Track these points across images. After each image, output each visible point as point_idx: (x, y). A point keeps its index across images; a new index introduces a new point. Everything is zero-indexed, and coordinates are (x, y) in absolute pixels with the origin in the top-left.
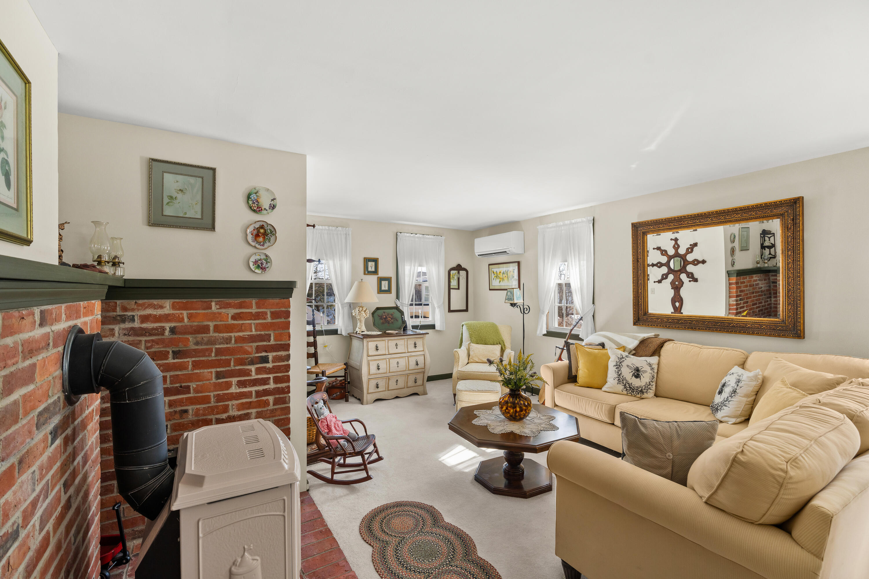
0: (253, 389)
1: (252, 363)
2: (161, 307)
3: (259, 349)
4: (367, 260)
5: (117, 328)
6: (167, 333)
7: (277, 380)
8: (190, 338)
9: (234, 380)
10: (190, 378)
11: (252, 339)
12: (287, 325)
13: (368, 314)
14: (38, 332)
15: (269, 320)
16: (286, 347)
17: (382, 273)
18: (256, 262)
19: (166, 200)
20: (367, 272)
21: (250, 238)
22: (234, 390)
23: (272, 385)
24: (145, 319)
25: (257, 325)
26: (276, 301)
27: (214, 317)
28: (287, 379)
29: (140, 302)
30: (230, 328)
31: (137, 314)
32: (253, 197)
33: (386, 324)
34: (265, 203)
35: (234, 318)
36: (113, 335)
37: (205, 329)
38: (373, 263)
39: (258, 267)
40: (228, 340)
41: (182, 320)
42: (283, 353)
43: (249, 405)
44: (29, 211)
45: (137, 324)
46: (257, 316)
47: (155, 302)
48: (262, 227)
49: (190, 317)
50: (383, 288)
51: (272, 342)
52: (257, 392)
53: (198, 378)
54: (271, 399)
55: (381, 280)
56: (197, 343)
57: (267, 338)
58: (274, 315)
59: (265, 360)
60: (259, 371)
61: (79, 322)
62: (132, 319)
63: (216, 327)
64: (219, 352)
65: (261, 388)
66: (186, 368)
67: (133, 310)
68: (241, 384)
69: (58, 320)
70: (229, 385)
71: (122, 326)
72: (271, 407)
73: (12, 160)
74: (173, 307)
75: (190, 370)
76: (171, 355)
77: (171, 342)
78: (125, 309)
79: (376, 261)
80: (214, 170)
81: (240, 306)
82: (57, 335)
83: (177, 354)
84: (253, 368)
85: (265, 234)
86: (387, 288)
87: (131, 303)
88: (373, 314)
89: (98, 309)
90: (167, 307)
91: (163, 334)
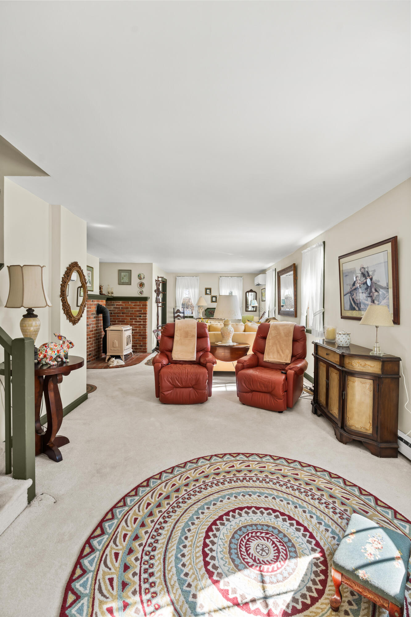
0: (138, 323)
1: (138, 317)
3: (139, 314)
4: (206, 289)
5: (112, 307)
7: (143, 322)
9: (134, 321)
10: (125, 319)
11: (138, 311)
12: (146, 308)
13: (203, 310)
14: (92, 303)
15: (142, 306)
16: (146, 314)
17: (213, 294)
18: (140, 292)
19: (122, 278)
20: (206, 294)
21: (139, 286)
23: (142, 323)
24: (117, 305)
25: (139, 308)
26: (143, 302)
27: (130, 305)
28: (146, 322)
29: (116, 301)
30: (133, 308)
31: (116, 304)
32: (140, 276)
33: (211, 315)
34: (142, 277)
35: (134, 306)
37: (128, 308)
38: (209, 290)
39: (140, 293)
40: (133, 311)
41: (123, 306)
42: (145, 315)
43: (137, 327)
44: (93, 287)
45: (115, 306)
46: (139, 305)
47: (119, 301)
48: (141, 283)
49: (125, 305)
50: (213, 300)
51: (142, 312)
52: (139, 324)
53: (126, 319)
54: (142, 326)
55: (212, 297)
56: (126, 311)
57: (141, 311)
58: (143, 305)
59: (141, 316)
60: (139, 319)
61: (99, 303)
63: (130, 308)
64: (131, 313)
65: (140, 323)
66: (124, 317)
68: (135, 322)
69: (95, 302)
70: (133, 322)
72: (142, 328)
73: (91, 280)
74: (122, 303)
77: (122, 311)
78: (113, 303)
79: (210, 289)
80: (131, 270)
81: (135, 303)
82: (95, 304)
83: (123, 313)
84: (138, 318)
85: (142, 285)
86: (215, 300)
87: (114, 302)
88: (206, 310)
89: (104, 302)
90: (121, 303)
91: (120, 308)
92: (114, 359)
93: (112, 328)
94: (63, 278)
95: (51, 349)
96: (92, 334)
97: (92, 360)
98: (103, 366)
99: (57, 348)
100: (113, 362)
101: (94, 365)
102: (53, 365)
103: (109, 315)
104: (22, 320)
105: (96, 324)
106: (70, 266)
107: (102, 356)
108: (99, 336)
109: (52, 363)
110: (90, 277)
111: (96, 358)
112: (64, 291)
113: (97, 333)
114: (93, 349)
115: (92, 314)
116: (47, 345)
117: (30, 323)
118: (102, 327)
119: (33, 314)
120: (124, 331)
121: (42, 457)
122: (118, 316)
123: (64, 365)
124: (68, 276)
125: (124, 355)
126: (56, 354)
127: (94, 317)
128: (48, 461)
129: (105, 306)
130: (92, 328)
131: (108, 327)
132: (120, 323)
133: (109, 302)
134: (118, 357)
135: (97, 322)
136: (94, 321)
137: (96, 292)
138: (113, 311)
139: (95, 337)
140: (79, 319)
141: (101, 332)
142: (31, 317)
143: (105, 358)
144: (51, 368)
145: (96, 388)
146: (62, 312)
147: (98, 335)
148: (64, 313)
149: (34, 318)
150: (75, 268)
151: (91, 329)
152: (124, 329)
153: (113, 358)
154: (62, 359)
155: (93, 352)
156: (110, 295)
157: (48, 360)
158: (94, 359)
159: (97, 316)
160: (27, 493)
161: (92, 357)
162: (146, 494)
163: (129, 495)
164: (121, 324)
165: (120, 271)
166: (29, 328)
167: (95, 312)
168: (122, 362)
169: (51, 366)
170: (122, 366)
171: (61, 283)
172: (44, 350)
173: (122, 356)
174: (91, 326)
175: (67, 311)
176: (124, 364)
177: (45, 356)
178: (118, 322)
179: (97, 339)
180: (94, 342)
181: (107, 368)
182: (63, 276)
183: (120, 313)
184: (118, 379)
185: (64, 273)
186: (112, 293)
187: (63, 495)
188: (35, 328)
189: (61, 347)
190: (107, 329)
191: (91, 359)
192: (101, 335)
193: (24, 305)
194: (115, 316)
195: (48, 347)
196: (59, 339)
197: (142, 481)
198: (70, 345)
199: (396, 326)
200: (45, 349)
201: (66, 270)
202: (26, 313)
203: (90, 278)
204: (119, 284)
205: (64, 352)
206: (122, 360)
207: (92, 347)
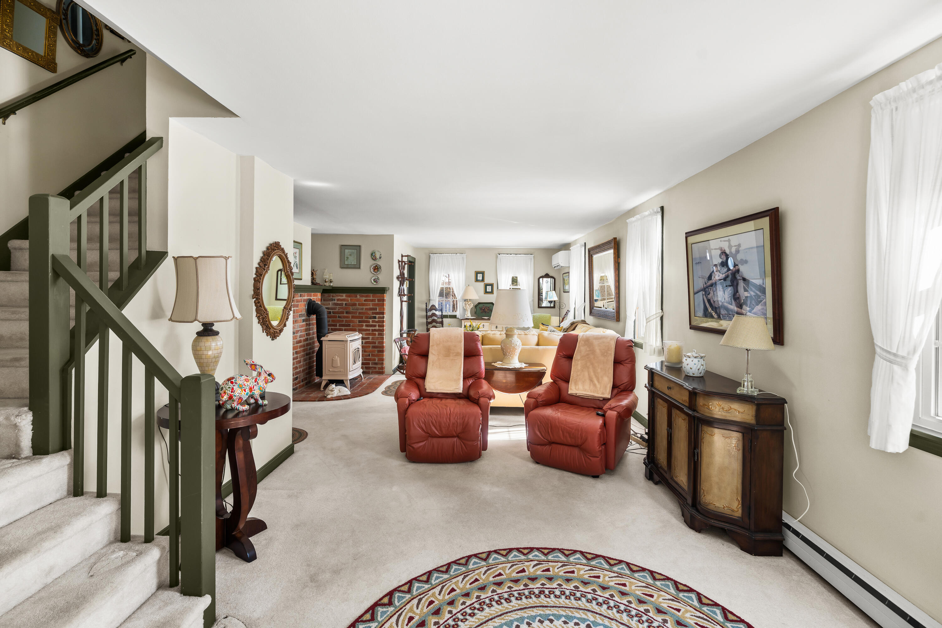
0: (371, 328)
1: (370, 318)
2: (343, 296)
3: (373, 313)
4: (477, 273)
5: (331, 303)
6: (344, 305)
7: (379, 326)
8: (351, 307)
9: (364, 324)
10: (351, 321)
11: (371, 309)
12: (383, 305)
13: (472, 305)
14: (299, 298)
15: (377, 302)
16: (383, 313)
17: (487, 281)
18: (374, 280)
19: (346, 259)
20: (477, 280)
21: (372, 270)
22: (364, 327)
23: (377, 328)
24: (338, 300)
25: (372, 304)
26: (379, 295)
27: (358, 300)
28: (383, 326)
29: (337, 294)
30: (363, 305)
31: (336, 298)
32: (374, 254)
33: (484, 313)
34: (378, 257)
35: (365, 301)
36: (330, 305)
37: (355, 305)
38: (481, 275)
39: (375, 282)
40: (362, 309)
41: (348, 301)
42: (382, 316)
43: (369, 334)
44: (301, 272)
45: (336, 302)
46: (372, 301)
47: (341, 294)
48: (376, 266)
49: (351, 300)
50: (488, 291)
51: (378, 311)
52: (372, 329)
53: (353, 322)
54: (377, 333)
55: (486, 285)
56: (353, 309)
57: (376, 309)
58: (379, 300)
59: (375, 318)
60: (373, 322)
61: (311, 298)
62: (335, 300)
63: (359, 304)
64: (360, 313)
65: (373, 328)
66: (349, 318)
67: (335, 297)
68: (367, 326)
69: (304, 296)
70: (362, 326)
71: (332, 302)
72: (377, 336)
73: (298, 263)
74: (346, 296)
75: (350, 319)
76: (345, 313)
77: (346, 308)
78: (333, 297)
79: (483, 273)
80: (360, 246)
81: (367, 297)
82: (304, 300)
83: (347, 313)
84: (371, 320)
85: (378, 269)
86: (490, 291)
87: (334, 295)
88: (476, 306)
89: (319, 295)
90: (344, 296)
91: (343, 305)
92: (334, 386)
93: (331, 337)
94: (257, 268)
95: (240, 386)
96: (301, 347)
97: (300, 387)
98: (317, 398)
99: (248, 383)
100: (332, 391)
101: (303, 395)
102: (243, 411)
103: (326, 316)
104: (195, 341)
105: (306, 330)
106: (268, 248)
107: (314, 380)
108: (310, 349)
109: (241, 408)
110: (298, 258)
111: (306, 384)
112: (259, 289)
113: (307, 345)
114: (301, 369)
115: (301, 316)
116: (233, 381)
117: (208, 344)
118: (315, 335)
119: (212, 330)
120: (349, 342)
121: (225, 553)
122: (339, 317)
123: (260, 410)
124: (265, 265)
125: (350, 380)
126: (247, 394)
127: (304, 321)
128: (234, 560)
129: (319, 303)
130: (300, 336)
131: (324, 336)
132: (344, 328)
133: (326, 295)
134: (340, 382)
135: (308, 327)
136: (302, 326)
137: (306, 280)
138: (332, 309)
139: (304, 351)
140: (281, 331)
141: (314, 343)
142: (209, 335)
143: (320, 383)
144: (240, 415)
145: (307, 434)
146: (255, 320)
147: (309, 347)
148: (259, 323)
149: (213, 337)
150: (277, 252)
151: (299, 339)
152: (349, 339)
153: (333, 384)
154: (256, 400)
155: (302, 374)
156: (327, 284)
157: (236, 403)
158: (303, 386)
159: (308, 318)
160: (202, 617)
161: (299, 383)
162: (388, 618)
163: (361, 619)
164: (345, 330)
165: (343, 247)
166: (205, 353)
167: (304, 312)
168: (346, 391)
169: (240, 412)
170: (346, 397)
171: (255, 276)
172: (229, 388)
173: (347, 380)
174: (299, 334)
175: (263, 319)
176: (349, 393)
177: (231, 398)
178: (339, 326)
179: (307, 354)
180: (302, 359)
181: (323, 401)
182: (258, 266)
183: (343, 313)
184: (341, 420)
185: (258, 261)
186: (331, 282)
187: (259, 619)
188: (215, 352)
189: (255, 381)
190: (322, 339)
191: (298, 385)
192: (313, 348)
193: (198, 318)
194: (335, 317)
195: (236, 383)
196: (252, 369)
197: (381, 596)
198: (269, 378)
199: (778, 348)
200: (231, 386)
201: (262, 255)
202: (202, 328)
203: (297, 260)
204: (342, 268)
205: (260, 389)
206: (346, 387)
207: (300, 367)
